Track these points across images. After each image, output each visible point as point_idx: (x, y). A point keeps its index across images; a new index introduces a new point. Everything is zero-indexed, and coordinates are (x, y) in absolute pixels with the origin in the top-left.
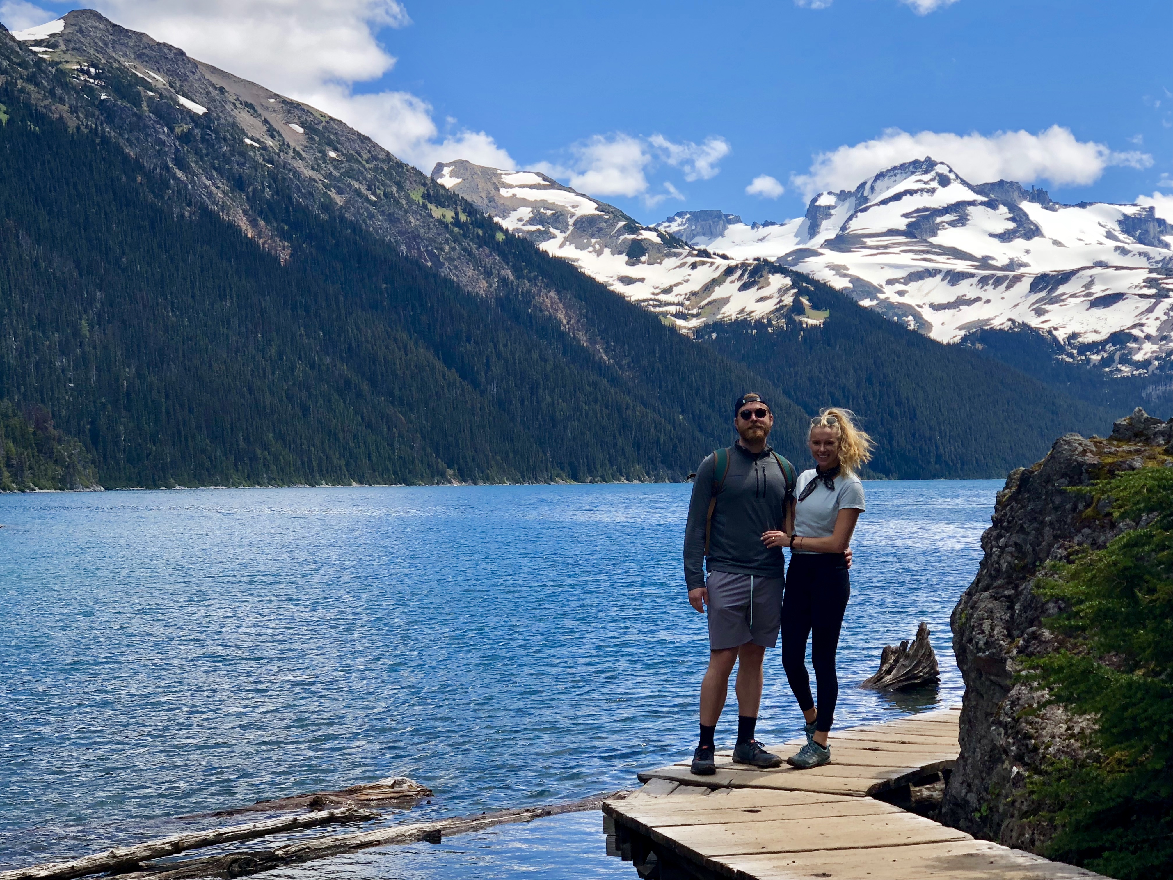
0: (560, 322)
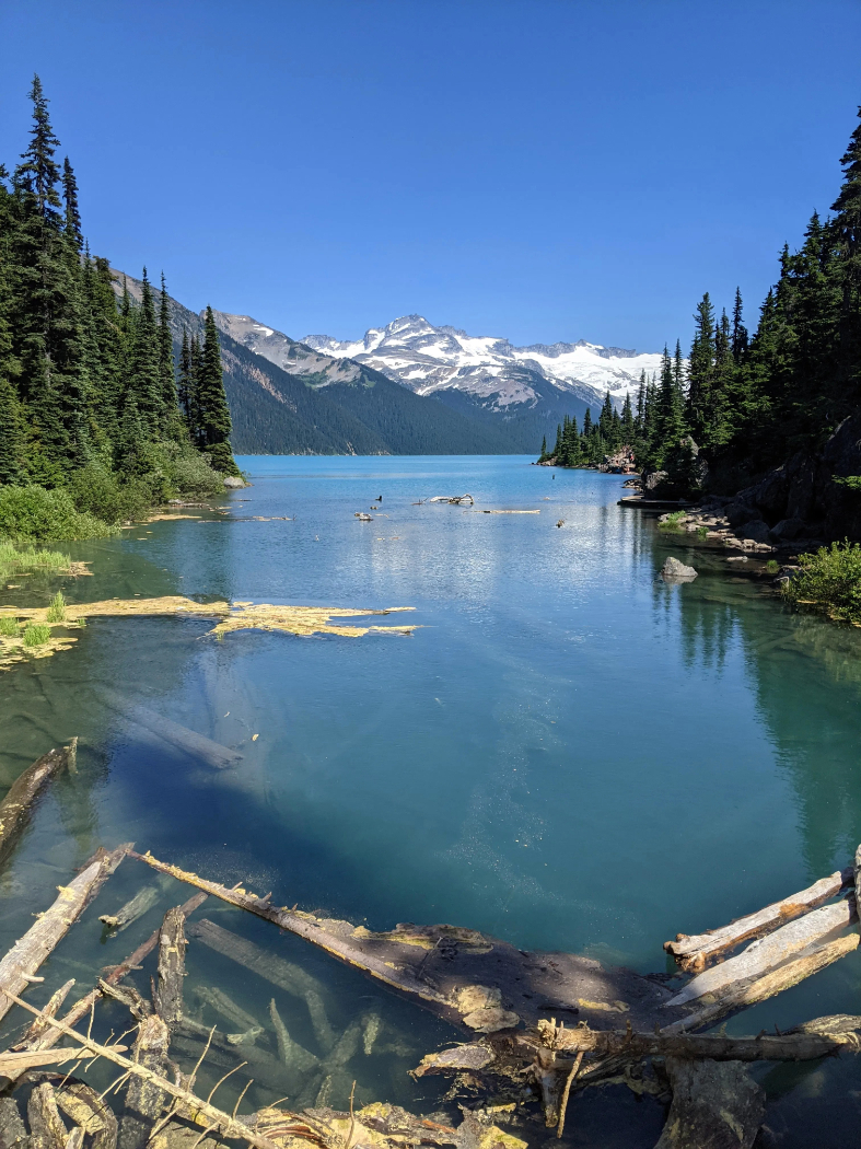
0: (262, 384)
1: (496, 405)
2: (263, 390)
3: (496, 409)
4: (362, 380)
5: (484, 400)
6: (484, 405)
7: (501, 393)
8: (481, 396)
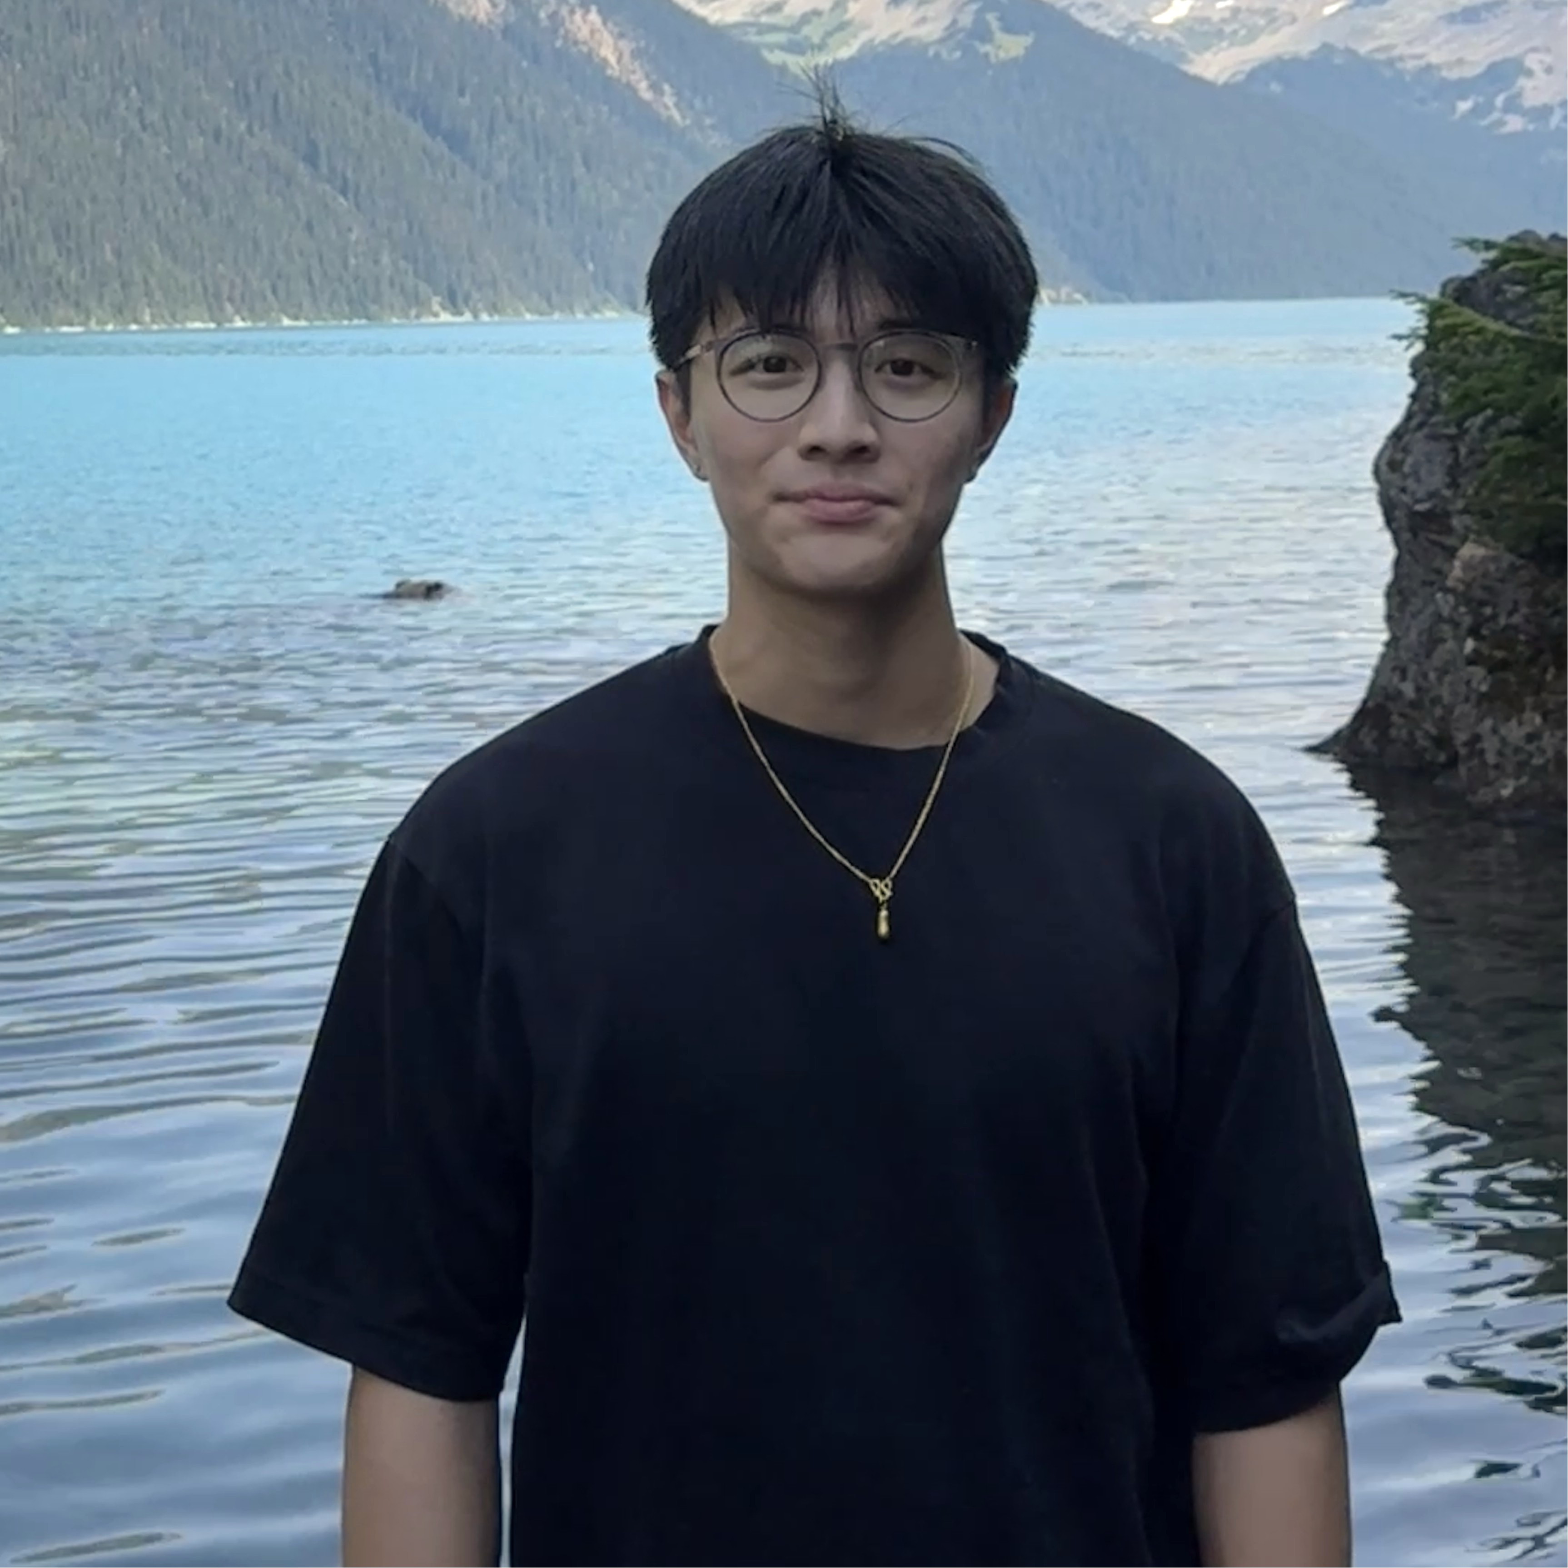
0: (605, 61)
1: (1512, 106)
2: (608, 82)
3: (1514, 123)
4: (981, 32)
5: (1463, 88)
6: (1464, 106)
7: (1532, 62)
8: (1454, 75)
